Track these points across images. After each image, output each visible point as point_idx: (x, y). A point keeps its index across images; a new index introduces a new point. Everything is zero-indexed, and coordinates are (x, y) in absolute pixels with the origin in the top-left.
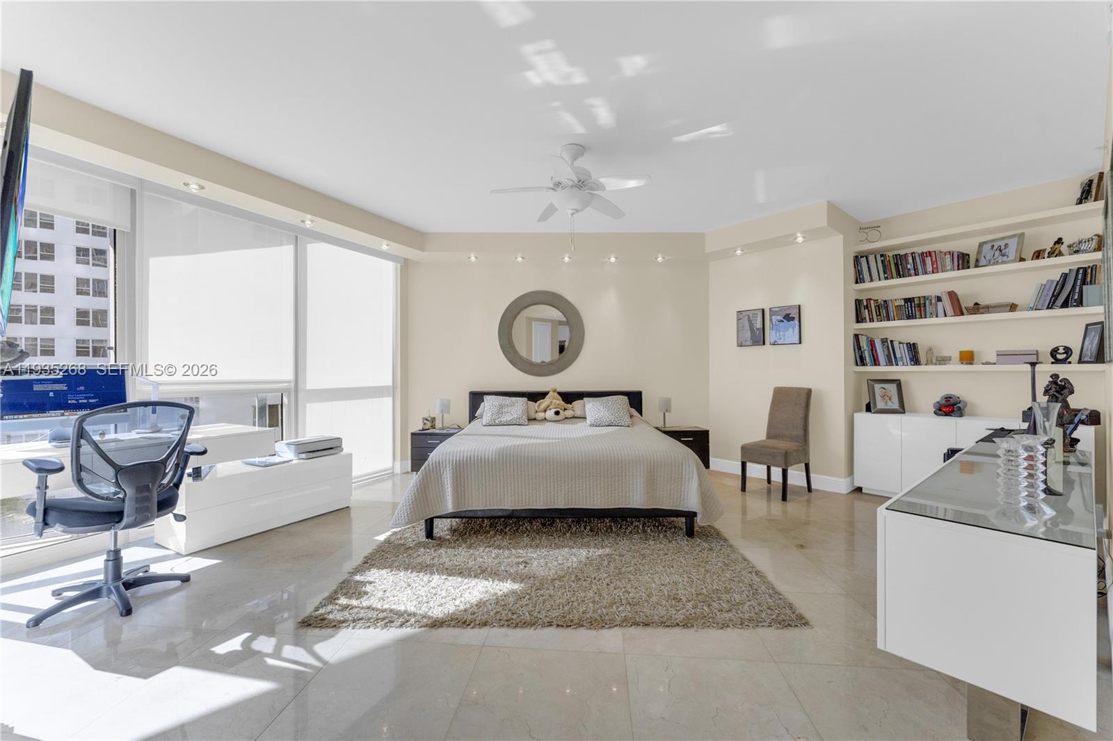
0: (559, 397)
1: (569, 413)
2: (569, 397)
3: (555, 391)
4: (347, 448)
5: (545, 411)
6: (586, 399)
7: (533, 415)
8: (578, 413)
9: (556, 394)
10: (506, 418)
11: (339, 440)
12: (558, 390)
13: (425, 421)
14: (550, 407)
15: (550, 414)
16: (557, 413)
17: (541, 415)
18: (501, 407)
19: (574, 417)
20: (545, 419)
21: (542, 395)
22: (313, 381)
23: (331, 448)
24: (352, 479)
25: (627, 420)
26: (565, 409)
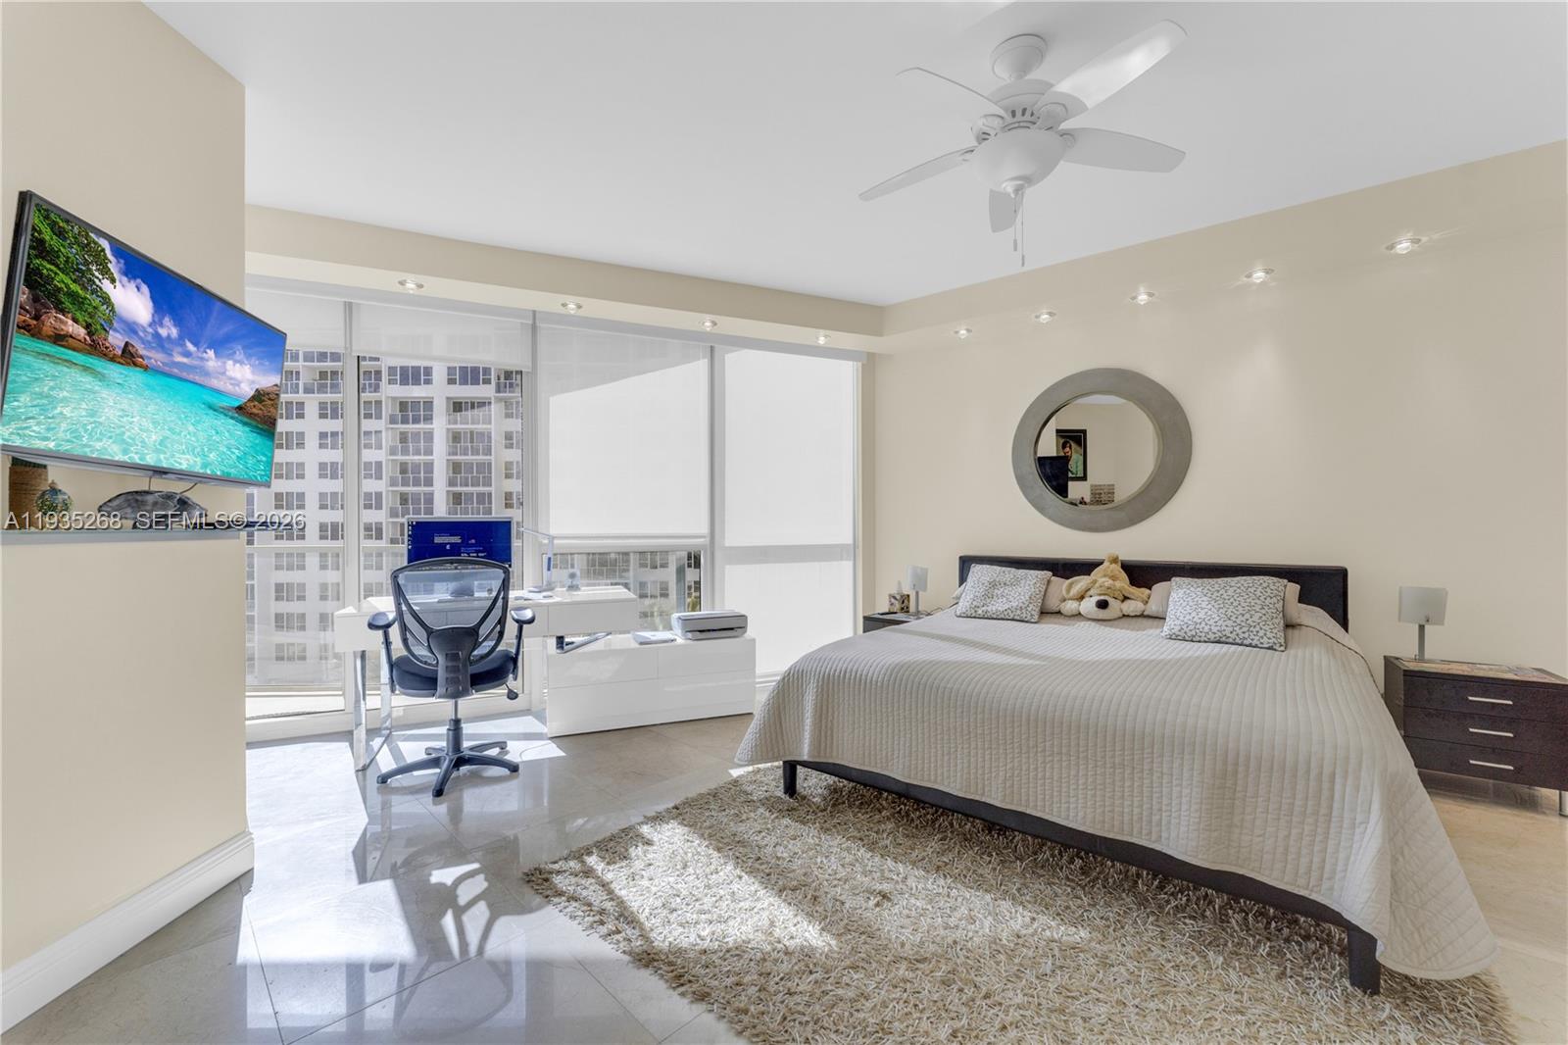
0: (1124, 575)
1: (1130, 607)
2: (1144, 575)
3: (1115, 560)
4: (751, 632)
5: (1082, 598)
6: (1176, 580)
7: (1053, 604)
8: (1153, 608)
9: (1117, 568)
10: (998, 606)
11: (743, 617)
12: (1122, 557)
13: (893, 600)
14: (1091, 592)
15: (1088, 606)
16: (1103, 605)
17: (1070, 606)
18: (993, 585)
19: (1142, 616)
20: (1080, 614)
21: (1086, 567)
22: (734, 536)
23: (732, 629)
24: (755, 677)
25: (1273, 632)
26: (1126, 598)
